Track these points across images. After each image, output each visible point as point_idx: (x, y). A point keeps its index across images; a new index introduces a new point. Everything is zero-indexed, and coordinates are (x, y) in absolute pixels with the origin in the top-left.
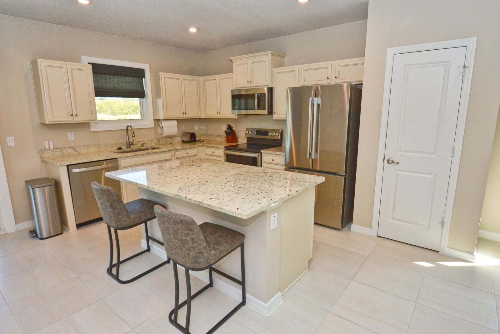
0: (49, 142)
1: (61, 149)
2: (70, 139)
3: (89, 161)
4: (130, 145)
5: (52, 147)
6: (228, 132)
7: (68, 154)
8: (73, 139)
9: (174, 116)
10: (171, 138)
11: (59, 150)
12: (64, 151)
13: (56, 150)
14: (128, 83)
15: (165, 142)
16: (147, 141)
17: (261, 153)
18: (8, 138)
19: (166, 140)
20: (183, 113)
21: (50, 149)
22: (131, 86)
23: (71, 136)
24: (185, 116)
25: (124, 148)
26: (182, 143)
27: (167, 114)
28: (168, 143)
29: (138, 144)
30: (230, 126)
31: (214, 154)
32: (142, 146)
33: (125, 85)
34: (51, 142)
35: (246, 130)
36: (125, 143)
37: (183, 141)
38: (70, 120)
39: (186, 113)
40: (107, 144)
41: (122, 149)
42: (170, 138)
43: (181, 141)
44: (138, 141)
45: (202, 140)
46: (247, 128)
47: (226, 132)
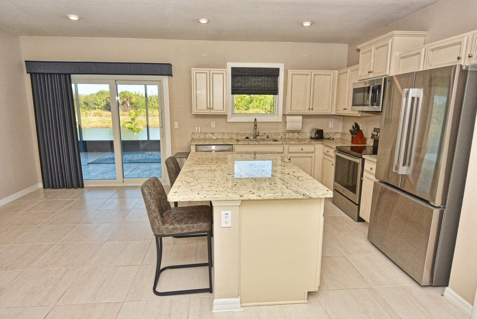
0: (198, 127)
1: (205, 133)
2: (212, 127)
3: (210, 144)
4: (256, 136)
5: (199, 132)
6: (352, 131)
7: (209, 138)
8: (214, 127)
9: (300, 112)
10: (299, 133)
11: (203, 134)
12: (207, 135)
13: (202, 134)
14: (264, 82)
15: (291, 136)
16: (273, 134)
17: (363, 160)
18: (175, 123)
19: (293, 135)
20: (309, 109)
21: (198, 133)
22: (266, 84)
23: (213, 123)
24: (311, 112)
25: (252, 138)
26: (311, 139)
27: (291, 110)
28: (295, 137)
29: (264, 135)
30: (357, 124)
31: (329, 153)
32: (267, 138)
33: (260, 83)
34: (199, 128)
35: (374, 131)
36: (253, 134)
37: (311, 138)
38: (207, 112)
39: (312, 109)
40: (238, 133)
41: (249, 138)
42: (297, 133)
43: (310, 137)
44: (265, 133)
45: (332, 138)
46: (375, 128)
47: (350, 131)
